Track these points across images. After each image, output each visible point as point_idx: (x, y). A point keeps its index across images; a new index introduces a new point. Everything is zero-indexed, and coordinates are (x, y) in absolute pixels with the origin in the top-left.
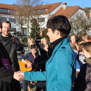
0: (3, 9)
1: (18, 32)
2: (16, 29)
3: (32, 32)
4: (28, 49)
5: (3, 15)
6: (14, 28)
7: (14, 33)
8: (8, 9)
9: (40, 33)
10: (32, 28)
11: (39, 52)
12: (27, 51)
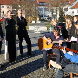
0: (41, 2)
1: (51, 18)
2: (49, 15)
3: (59, 17)
4: (51, 28)
5: (41, 6)
6: (48, 15)
7: (48, 19)
8: (44, 3)
9: (65, 18)
10: (60, 14)
11: (61, 31)
12: (50, 30)
